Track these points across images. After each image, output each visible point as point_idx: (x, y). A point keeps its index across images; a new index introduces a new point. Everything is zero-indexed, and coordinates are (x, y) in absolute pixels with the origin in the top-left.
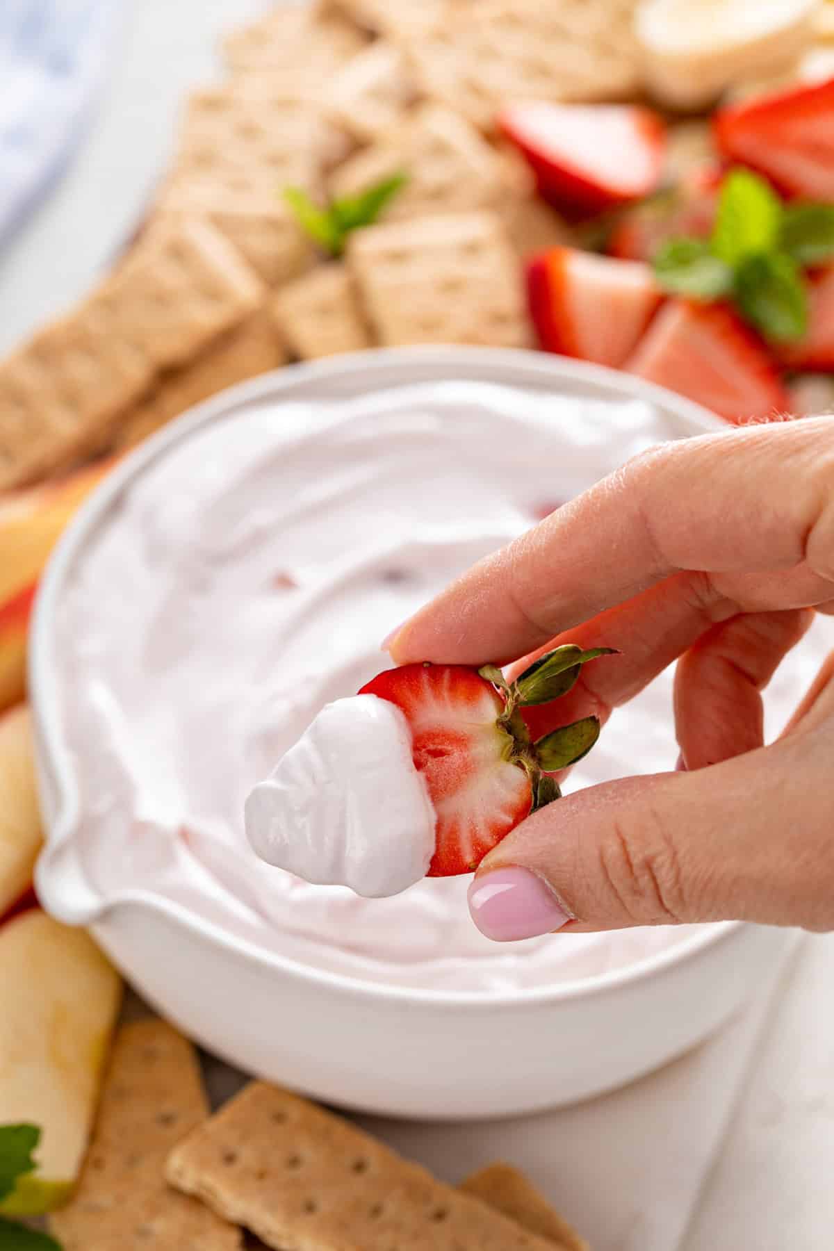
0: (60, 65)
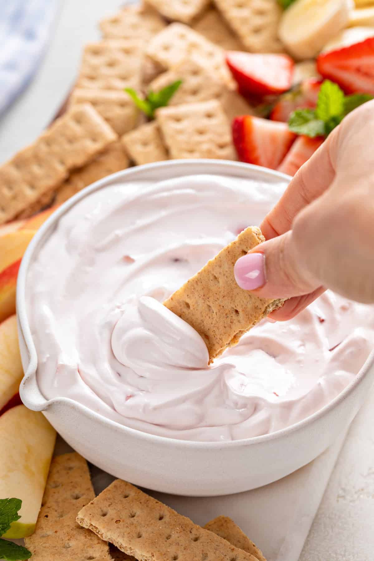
0: (30, 35)
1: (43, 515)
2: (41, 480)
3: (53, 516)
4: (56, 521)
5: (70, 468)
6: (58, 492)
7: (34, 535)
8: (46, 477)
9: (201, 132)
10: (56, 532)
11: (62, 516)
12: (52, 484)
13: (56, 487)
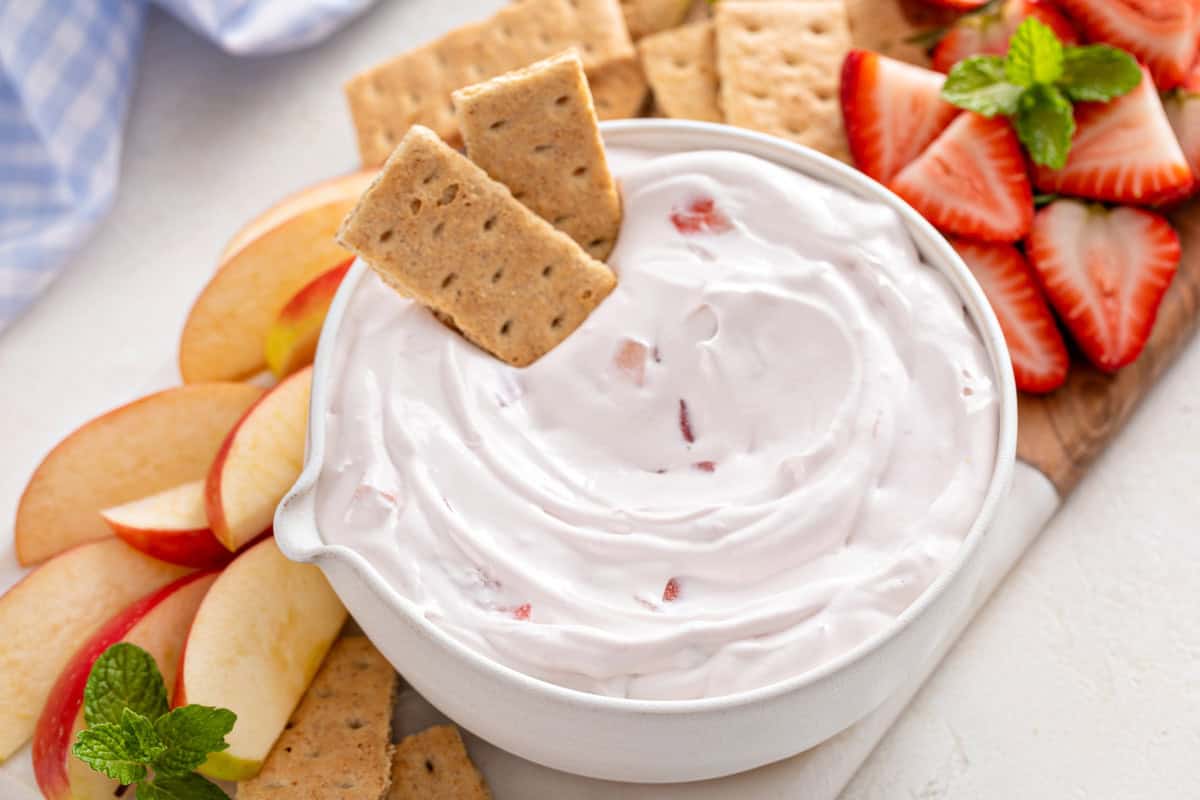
1: (281, 746)
2: (298, 680)
3: (302, 750)
4: (302, 764)
5: (364, 667)
6: (326, 708)
7: (255, 781)
8: (311, 674)
9: (791, 60)
10: (295, 784)
11: (316, 755)
12: (320, 688)
13: (325, 696)
